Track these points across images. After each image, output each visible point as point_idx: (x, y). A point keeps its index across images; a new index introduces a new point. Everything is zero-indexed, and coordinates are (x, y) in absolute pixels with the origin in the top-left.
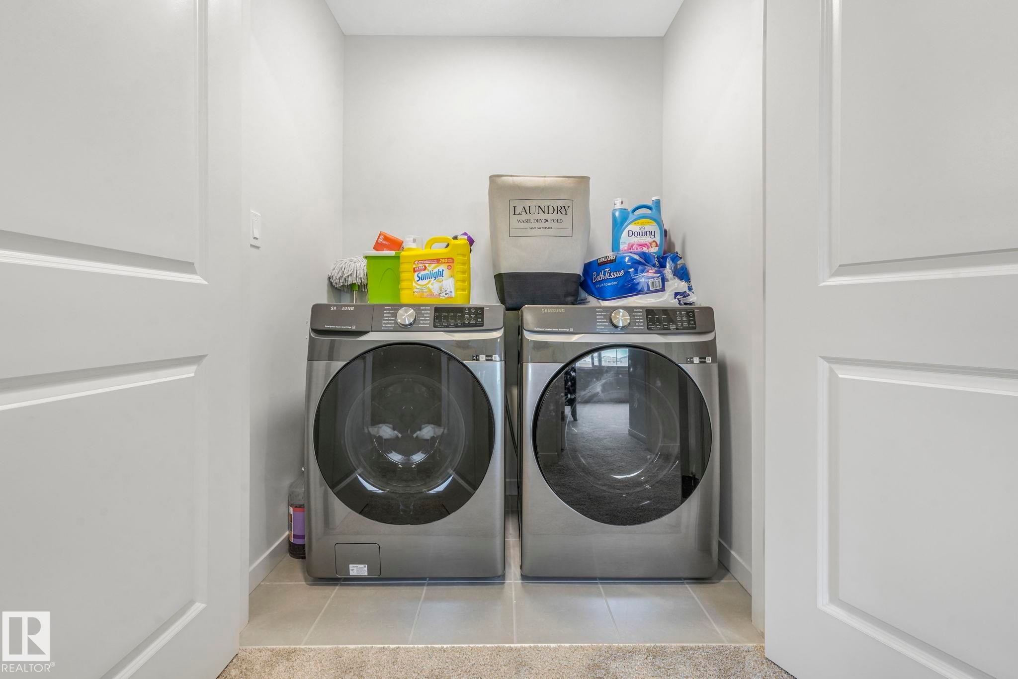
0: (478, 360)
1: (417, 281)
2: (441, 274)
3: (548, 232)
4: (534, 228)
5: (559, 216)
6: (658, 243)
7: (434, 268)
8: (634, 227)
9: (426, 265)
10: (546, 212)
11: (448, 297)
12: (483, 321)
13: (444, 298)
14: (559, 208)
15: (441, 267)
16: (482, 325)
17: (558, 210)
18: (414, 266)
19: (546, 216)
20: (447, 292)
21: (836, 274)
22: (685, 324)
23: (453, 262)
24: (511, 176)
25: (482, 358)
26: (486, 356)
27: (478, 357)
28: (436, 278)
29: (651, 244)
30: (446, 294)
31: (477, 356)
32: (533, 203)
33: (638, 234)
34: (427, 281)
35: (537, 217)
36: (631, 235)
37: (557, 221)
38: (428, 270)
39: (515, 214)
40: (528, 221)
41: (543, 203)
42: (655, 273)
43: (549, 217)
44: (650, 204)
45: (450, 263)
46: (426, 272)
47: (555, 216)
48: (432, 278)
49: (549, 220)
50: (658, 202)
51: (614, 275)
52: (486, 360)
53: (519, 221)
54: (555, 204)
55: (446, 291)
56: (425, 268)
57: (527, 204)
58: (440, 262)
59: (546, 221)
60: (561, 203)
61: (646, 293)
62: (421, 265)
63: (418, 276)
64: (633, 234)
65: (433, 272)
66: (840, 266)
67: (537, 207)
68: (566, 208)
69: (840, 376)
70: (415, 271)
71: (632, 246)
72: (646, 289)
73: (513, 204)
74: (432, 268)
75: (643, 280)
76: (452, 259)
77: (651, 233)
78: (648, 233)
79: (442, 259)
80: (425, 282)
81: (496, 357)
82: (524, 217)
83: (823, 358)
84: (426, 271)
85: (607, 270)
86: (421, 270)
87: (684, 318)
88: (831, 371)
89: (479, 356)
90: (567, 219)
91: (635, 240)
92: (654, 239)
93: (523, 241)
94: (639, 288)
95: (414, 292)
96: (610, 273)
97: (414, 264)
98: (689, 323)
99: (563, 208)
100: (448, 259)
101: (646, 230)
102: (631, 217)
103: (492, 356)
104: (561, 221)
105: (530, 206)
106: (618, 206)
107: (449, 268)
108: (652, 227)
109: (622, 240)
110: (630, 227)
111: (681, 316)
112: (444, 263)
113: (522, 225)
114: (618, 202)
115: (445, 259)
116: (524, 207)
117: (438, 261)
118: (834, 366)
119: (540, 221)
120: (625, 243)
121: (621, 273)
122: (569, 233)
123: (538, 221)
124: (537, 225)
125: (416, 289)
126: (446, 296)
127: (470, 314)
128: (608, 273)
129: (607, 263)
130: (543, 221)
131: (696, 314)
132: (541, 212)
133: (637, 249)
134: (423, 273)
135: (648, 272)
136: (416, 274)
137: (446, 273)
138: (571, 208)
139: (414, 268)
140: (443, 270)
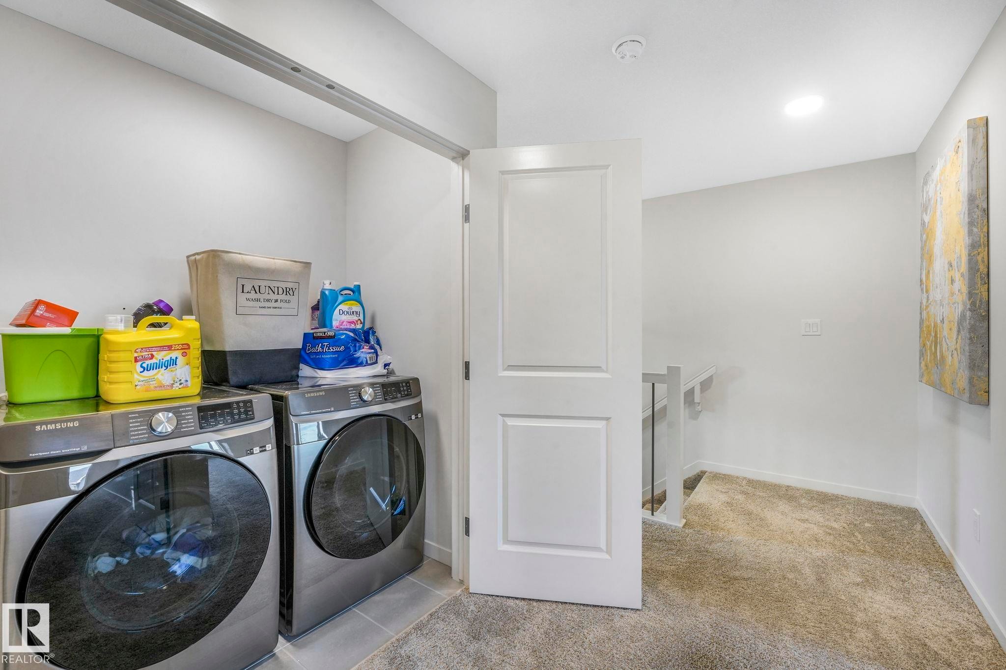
0: (252, 453)
1: (141, 372)
2: (174, 362)
3: (277, 311)
4: (264, 307)
5: (288, 297)
6: (362, 321)
7: (165, 356)
8: (344, 307)
9: (153, 353)
10: (276, 293)
11: (183, 387)
12: (253, 414)
13: (177, 388)
14: (288, 290)
15: (174, 355)
16: (253, 419)
17: (287, 291)
18: (136, 355)
19: (275, 297)
20: (182, 381)
21: (505, 370)
22: (406, 393)
23: (189, 348)
24: (240, 254)
25: (256, 450)
26: (260, 447)
27: (252, 451)
28: (167, 367)
29: (357, 321)
30: (181, 384)
31: (251, 449)
32: (263, 284)
33: (347, 313)
34: (155, 371)
35: (268, 297)
36: (341, 313)
37: (286, 301)
38: (157, 359)
39: (243, 292)
40: (258, 300)
41: (273, 284)
42: (369, 349)
43: (279, 297)
44: (352, 287)
45: (185, 349)
46: (152, 361)
47: (284, 297)
48: (162, 368)
49: (279, 301)
50: (359, 287)
51: (333, 349)
52: (261, 452)
53: (248, 300)
54: (284, 285)
55: (180, 380)
56: (152, 356)
57: (257, 283)
58: (173, 349)
59: (276, 301)
60: (290, 285)
61: (365, 366)
62: (147, 353)
63: (141, 366)
64: (343, 312)
65: (164, 361)
66: (508, 366)
67: (267, 288)
68: (294, 289)
69: (508, 424)
70: (136, 360)
71: (343, 322)
72: (365, 363)
73: (241, 282)
74: (160, 356)
75: (363, 355)
76: (188, 345)
77: (357, 313)
78: (355, 312)
79: (175, 345)
80: (152, 373)
81: (269, 447)
82: (253, 295)
83: (500, 415)
84: (154, 359)
85: (326, 344)
86: (146, 359)
87: (405, 388)
88: (504, 420)
89: (252, 449)
90: (294, 299)
91: (345, 318)
92: (359, 318)
93: (251, 319)
94: (359, 361)
95: (136, 386)
96: (329, 347)
97: (136, 352)
98: (408, 392)
99: (291, 289)
100: (182, 345)
101: (353, 310)
102: (340, 298)
103: (265, 446)
104: (289, 302)
105: (260, 286)
106: (327, 286)
107: (184, 354)
108: (357, 308)
109: (334, 317)
110: (340, 307)
111: (403, 387)
112: (178, 349)
113: (251, 304)
114: (327, 282)
115: (179, 345)
116: (253, 286)
117: (170, 348)
118: (504, 418)
119: (270, 301)
120: (337, 320)
121: (341, 349)
122: (295, 312)
123: (268, 300)
124: (267, 304)
125: (139, 381)
126: (180, 386)
127: (239, 408)
128: (327, 347)
129: (325, 338)
130: (273, 301)
131: (411, 385)
132: (270, 291)
133: (347, 325)
134: (149, 362)
135: (363, 348)
136: (139, 364)
137: (181, 360)
138: (297, 290)
139: (136, 358)
140: (176, 358)
